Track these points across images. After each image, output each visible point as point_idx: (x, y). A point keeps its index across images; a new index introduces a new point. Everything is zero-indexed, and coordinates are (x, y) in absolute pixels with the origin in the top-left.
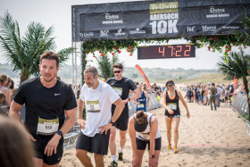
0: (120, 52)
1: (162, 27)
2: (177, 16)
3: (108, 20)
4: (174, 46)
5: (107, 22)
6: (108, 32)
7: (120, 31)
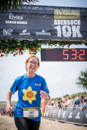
0: (22, 53)
1: (67, 31)
2: (79, 22)
3: (11, 20)
4: (78, 50)
5: (11, 22)
6: (12, 30)
7: (25, 31)
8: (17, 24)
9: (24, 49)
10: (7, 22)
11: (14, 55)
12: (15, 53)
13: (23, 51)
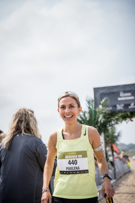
6: (123, 105)
7: (132, 104)
8: (126, 100)
9: (132, 117)
10: (119, 99)
11: (127, 122)
12: (127, 121)
13: (132, 119)
